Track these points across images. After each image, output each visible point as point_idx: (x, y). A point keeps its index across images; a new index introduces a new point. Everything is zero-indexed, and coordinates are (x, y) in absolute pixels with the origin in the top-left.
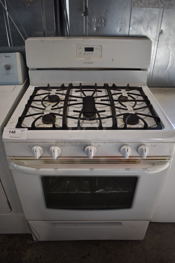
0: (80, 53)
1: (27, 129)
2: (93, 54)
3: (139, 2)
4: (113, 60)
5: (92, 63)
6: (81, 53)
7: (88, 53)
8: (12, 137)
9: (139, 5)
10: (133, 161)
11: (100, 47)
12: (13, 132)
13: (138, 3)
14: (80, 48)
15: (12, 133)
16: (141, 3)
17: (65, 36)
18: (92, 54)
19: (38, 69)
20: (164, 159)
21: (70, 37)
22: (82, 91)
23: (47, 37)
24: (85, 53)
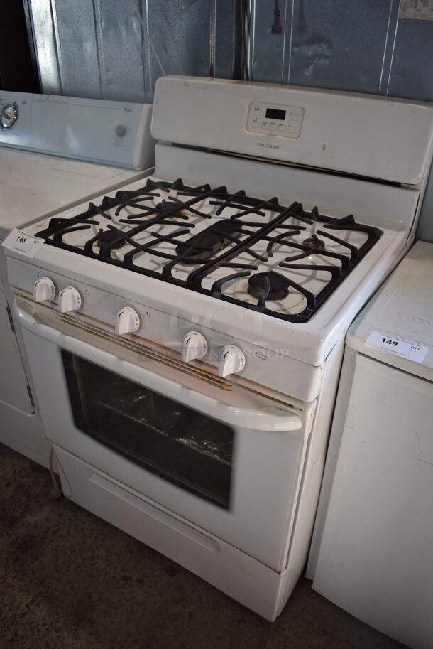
0: (254, 121)
1: (44, 240)
2: (282, 125)
3: (420, 5)
4: (324, 148)
5: (275, 147)
6: (256, 121)
7: (271, 123)
8: (17, 248)
9: (418, 11)
10: (218, 381)
11: (301, 110)
13: (415, 7)
14: (257, 107)
16: (424, 6)
18: (280, 125)
19: (175, 145)
20: (290, 406)
21: (253, 82)
24: (266, 123)
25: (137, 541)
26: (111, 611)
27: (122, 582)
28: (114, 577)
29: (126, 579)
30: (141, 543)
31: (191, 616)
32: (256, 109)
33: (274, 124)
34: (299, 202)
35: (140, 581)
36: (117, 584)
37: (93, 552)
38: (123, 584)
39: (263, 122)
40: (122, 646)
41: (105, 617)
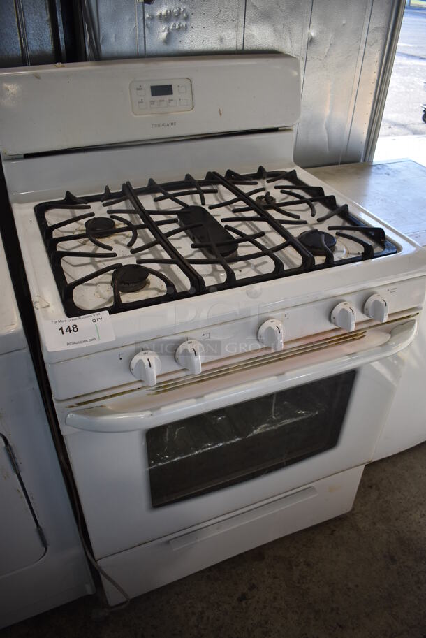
0: (139, 103)
1: (107, 312)
2: (172, 100)
5: (172, 124)
6: (142, 102)
7: (160, 101)
8: (75, 343)
11: (188, 81)
12: (72, 328)
14: (139, 87)
15: (70, 331)
17: (85, 60)
18: (170, 100)
19: (28, 156)
20: (408, 317)
22: (173, 198)
23: (32, 65)
24: (154, 101)
25: (210, 569)
26: (267, 628)
27: (243, 603)
28: (233, 608)
29: (243, 597)
30: (214, 566)
31: (308, 565)
32: (138, 89)
33: (163, 101)
34: (212, 171)
35: (252, 587)
36: (242, 609)
37: (193, 613)
38: (246, 603)
39: (151, 101)
40: (306, 634)
41: (270, 636)
